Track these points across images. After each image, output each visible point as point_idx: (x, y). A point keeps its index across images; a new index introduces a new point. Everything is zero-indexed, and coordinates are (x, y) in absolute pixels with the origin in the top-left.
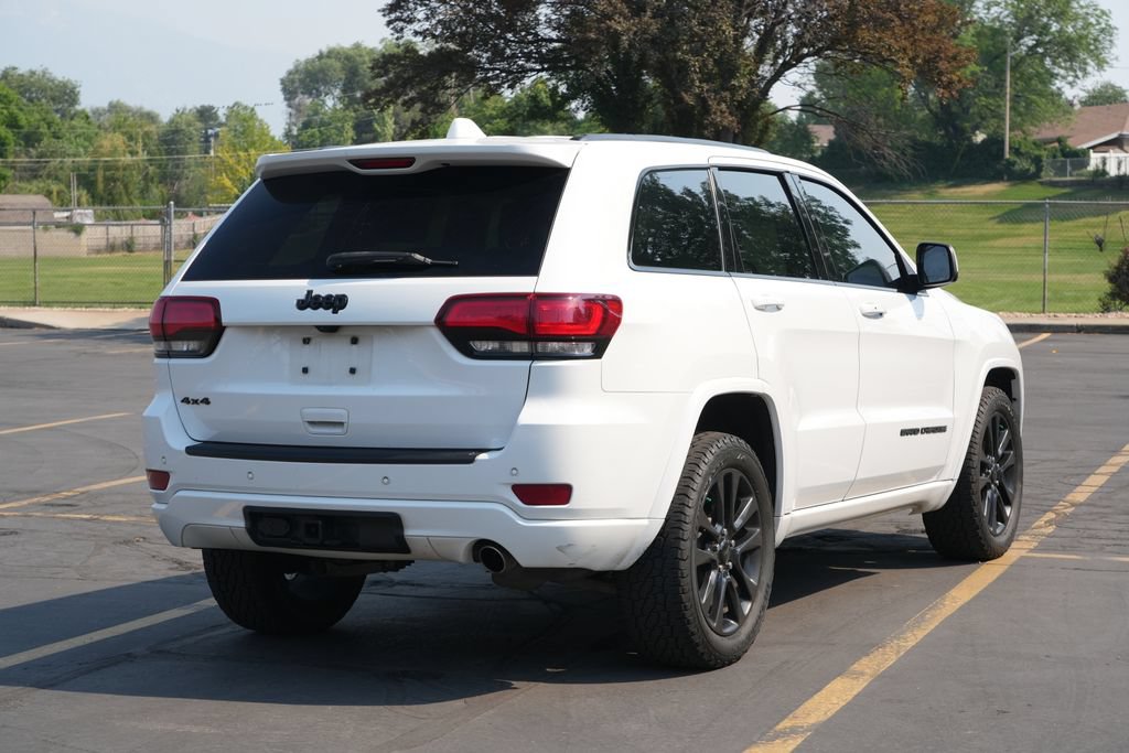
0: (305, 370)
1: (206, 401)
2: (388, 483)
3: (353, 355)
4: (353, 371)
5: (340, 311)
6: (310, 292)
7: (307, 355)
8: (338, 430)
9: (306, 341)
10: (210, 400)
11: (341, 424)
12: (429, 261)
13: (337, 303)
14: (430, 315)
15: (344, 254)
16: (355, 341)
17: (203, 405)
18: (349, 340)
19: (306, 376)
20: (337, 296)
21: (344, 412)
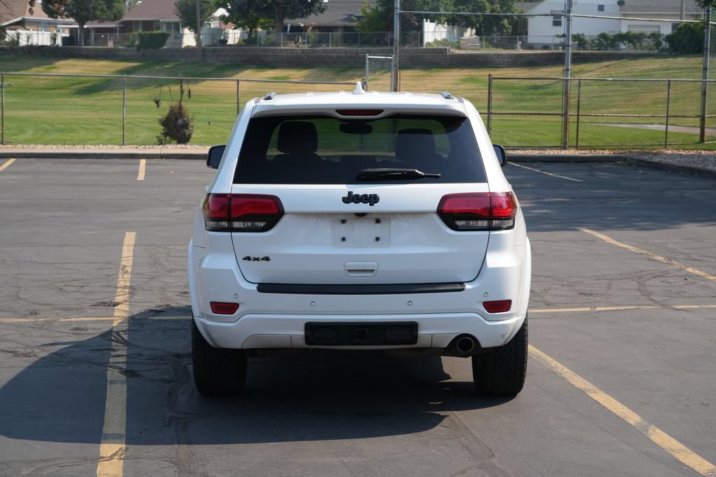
0: (344, 239)
1: (267, 259)
2: (412, 304)
3: (378, 230)
4: (377, 239)
5: (375, 204)
6: (350, 193)
7: (344, 230)
8: (369, 274)
9: (343, 222)
10: (270, 258)
11: (372, 271)
12: (423, 174)
13: (373, 199)
14: (434, 206)
15: (369, 169)
16: (378, 221)
17: (265, 262)
18: (374, 221)
19: (344, 242)
20: (371, 195)
21: (375, 264)
